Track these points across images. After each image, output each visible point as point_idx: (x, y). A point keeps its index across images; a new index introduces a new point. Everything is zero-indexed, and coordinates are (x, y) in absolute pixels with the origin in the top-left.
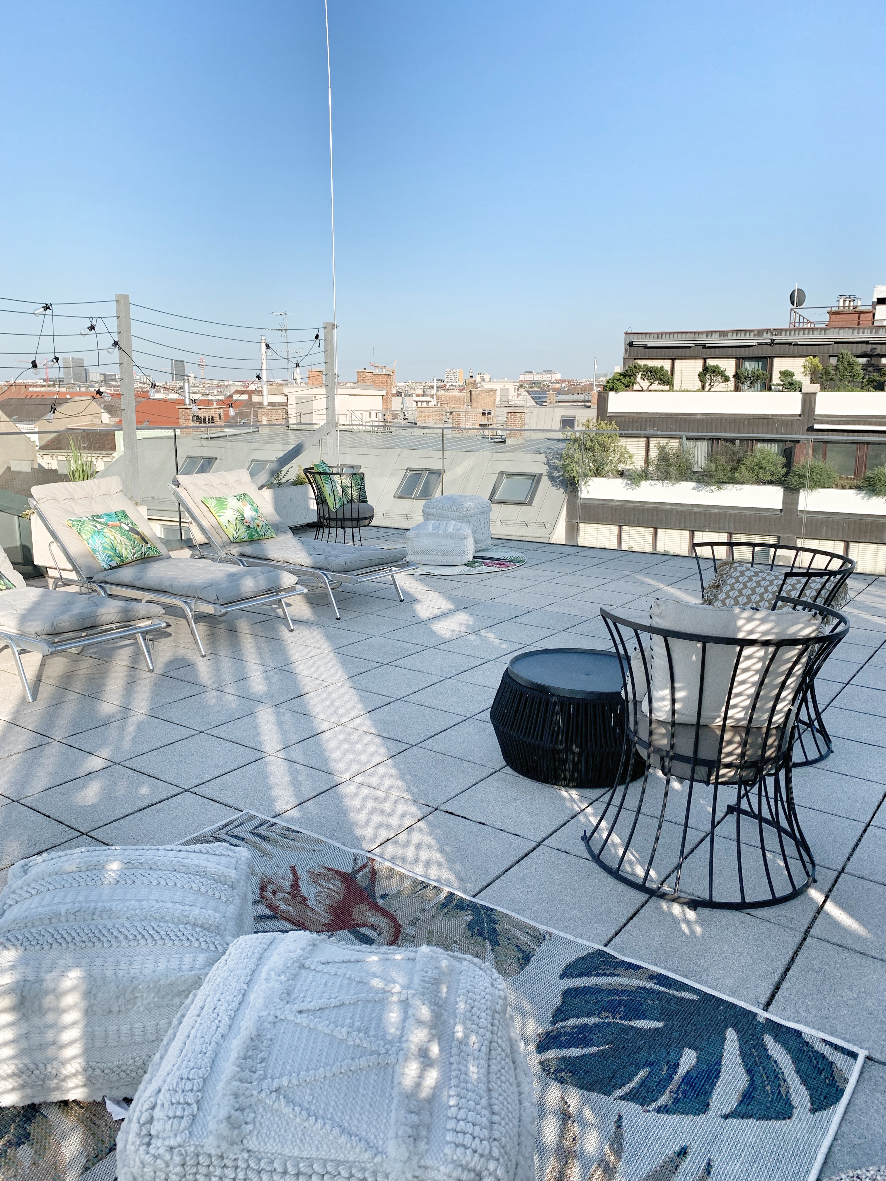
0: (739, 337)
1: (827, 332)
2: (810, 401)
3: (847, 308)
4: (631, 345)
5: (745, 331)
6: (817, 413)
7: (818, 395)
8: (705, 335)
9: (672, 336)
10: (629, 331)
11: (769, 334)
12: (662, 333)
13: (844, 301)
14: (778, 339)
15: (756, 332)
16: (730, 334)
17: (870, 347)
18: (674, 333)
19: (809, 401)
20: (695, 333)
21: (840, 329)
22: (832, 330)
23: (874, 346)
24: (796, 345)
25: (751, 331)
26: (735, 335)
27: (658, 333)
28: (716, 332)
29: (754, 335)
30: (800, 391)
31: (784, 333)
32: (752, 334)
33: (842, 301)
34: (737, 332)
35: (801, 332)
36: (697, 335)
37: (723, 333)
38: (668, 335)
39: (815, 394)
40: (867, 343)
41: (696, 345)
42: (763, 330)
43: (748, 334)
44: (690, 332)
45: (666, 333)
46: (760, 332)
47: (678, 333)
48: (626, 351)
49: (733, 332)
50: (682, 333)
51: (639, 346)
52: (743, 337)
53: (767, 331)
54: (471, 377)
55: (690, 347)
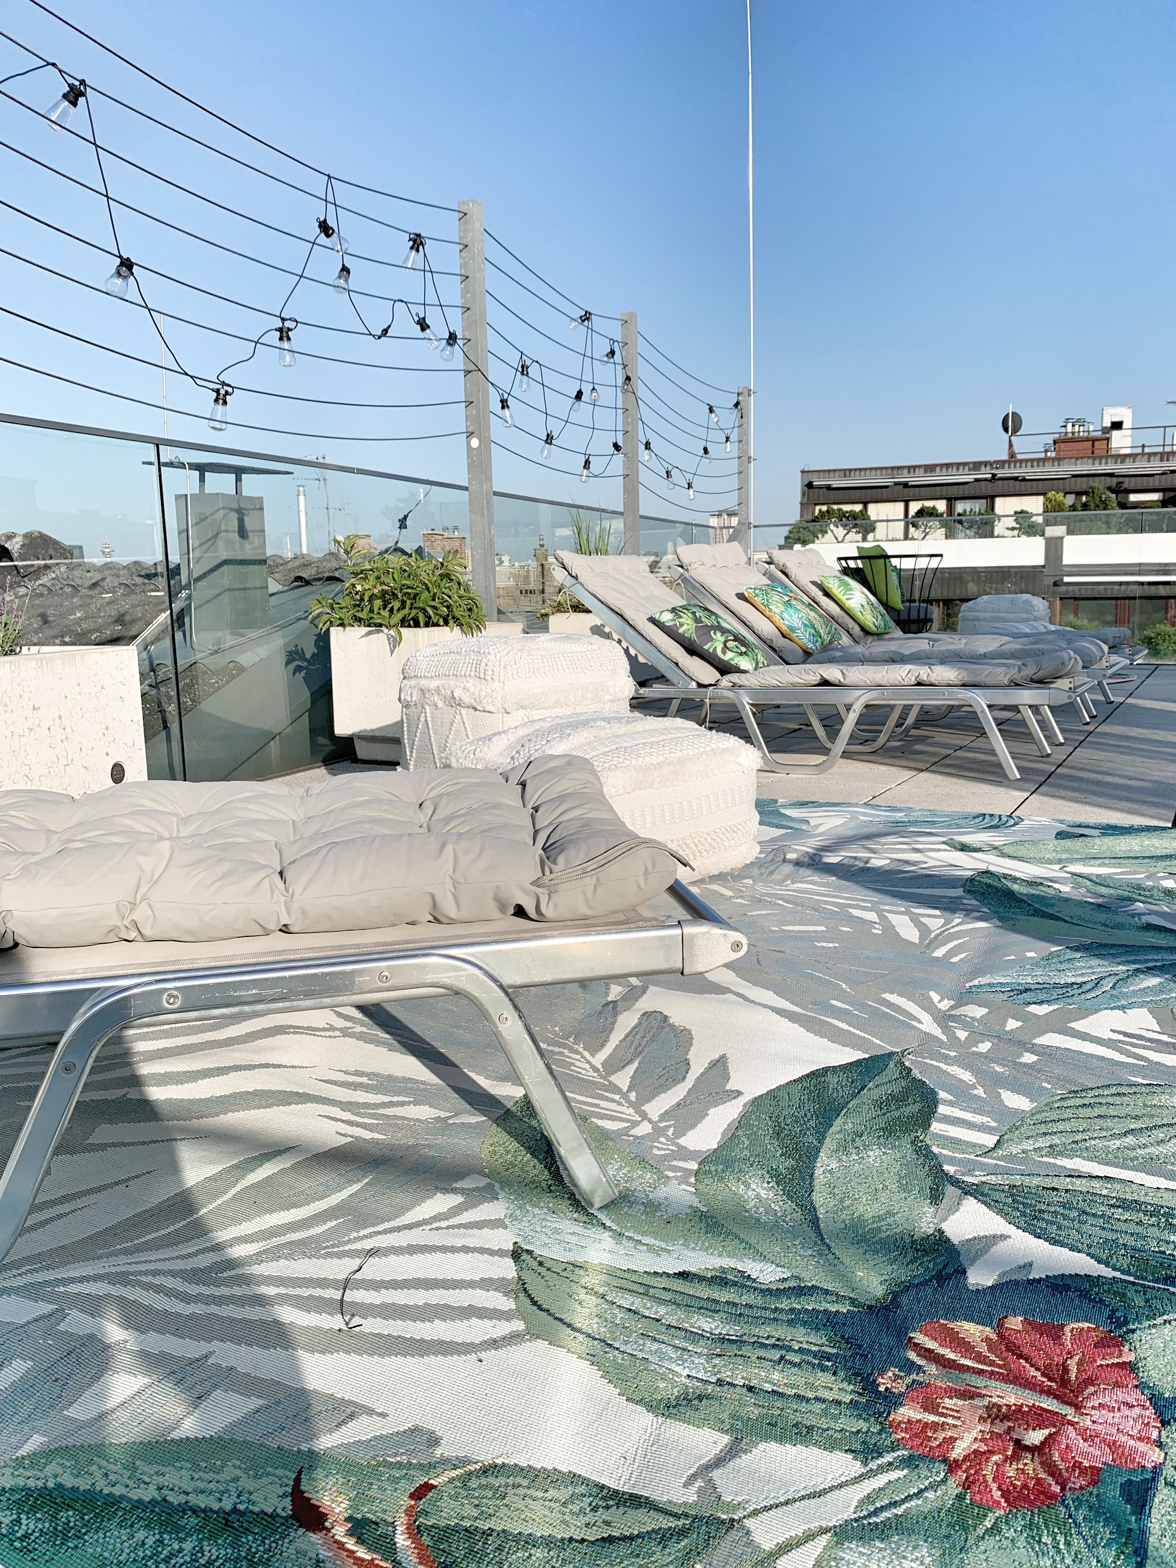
0: (950, 472)
1: (1062, 463)
2: (1056, 548)
3: (1076, 435)
4: (810, 485)
5: (958, 465)
6: (1065, 563)
7: (1065, 540)
8: (905, 471)
9: (863, 473)
10: (806, 469)
11: (988, 467)
12: (850, 470)
13: (1073, 426)
14: (1001, 473)
15: (971, 466)
16: (938, 469)
17: (1115, 480)
18: (866, 469)
19: (1054, 548)
20: (893, 468)
21: (1077, 459)
22: (1067, 461)
23: (1121, 479)
24: (1024, 480)
25: (965, 464)
26: (944, 470)
27: (845, 470)
28: (920, 466)
29: (970, 470)
30: (1043, 535)
31: (1007, 465)
32: (967, 468)
33: (1070, 425)
34: (948, 466)
35: (1029, 464)
36: (895, 471)
37: (930, 468)
38: (858, 473)
39: (1062, 538)
40: (1112, 475)
41: (896, 484)
42: (981, 463)
43: (961, 468)
44: (887, 468)
45: (856, 470)
46: (976, 466)
47: (871, 469)
48: (803, 494)
49: (942, 466)
50: (876, 469)
51: (820, 487)
52: (955, 472)
53: (986, 464)
54: (542, 546)
55: (887, 487)
